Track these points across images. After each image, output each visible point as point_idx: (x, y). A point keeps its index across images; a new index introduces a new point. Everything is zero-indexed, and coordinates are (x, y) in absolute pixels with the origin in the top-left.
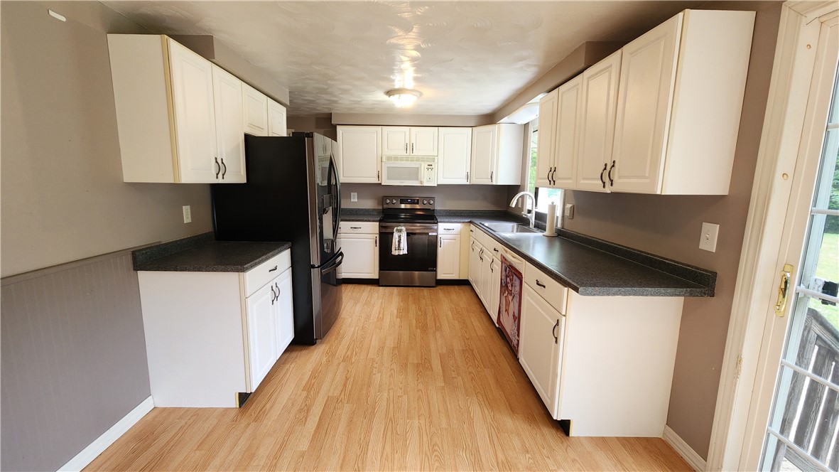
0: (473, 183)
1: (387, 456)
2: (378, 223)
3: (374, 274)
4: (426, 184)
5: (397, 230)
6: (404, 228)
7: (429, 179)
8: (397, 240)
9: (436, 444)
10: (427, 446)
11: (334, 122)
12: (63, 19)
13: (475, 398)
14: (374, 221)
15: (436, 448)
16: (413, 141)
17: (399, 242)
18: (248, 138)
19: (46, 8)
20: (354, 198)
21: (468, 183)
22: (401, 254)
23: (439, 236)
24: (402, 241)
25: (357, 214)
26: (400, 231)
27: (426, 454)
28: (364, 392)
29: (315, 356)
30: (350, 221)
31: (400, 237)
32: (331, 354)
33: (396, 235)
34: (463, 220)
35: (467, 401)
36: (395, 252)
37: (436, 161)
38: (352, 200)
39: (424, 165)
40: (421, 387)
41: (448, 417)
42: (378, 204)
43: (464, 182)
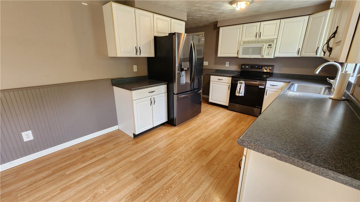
0: (302, 55)
1: (150, 179)
2: (231, 78)
3: (226, 103)
4: (265, 57)
5: (240, 83)
6: (243, 82)
7: (267, 54)
8: (239, 88)
9: (171, 187)
10: (167, 185)
11: (218, 26)
12: (87, 4)
13: (213, 179)
14: (229, 77)
15: (170, 189)
16: (261, 31)
17: (240, 89)
18: (156, 38)
19: (81, 2)
20: (227, 65)
21: (299, 56)
22: (240, 95)
23: (266, 89)
24: (241, 89)
25: (227, 73)
26: (241, 83)
27: (163, 188)
28: (171, 151)
29: (171, 130)
30: (218, 76)
31: (241, 86)
32: (176, 132)
33: (239, 85)
34: (286, 81)
35: (207, 178)
36: (237, 94)
37: (275, 42)
38: (226, 66)
39: (266, 45)
40: (194, 161)
41: (189, 180)
42: (239, 68)
43: (295, 55)
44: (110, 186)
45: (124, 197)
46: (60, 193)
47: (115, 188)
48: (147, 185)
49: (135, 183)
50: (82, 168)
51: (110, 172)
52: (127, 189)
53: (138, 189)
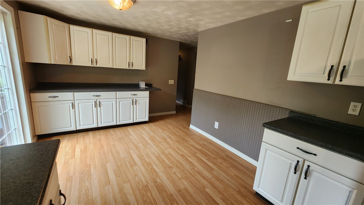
44: (177, 174)
45: (163, 182)
46: (180, 154)
47: (173, 177)
48: (167, 197)
49: (173, 189)
50: (201, 159)
51: (193, 174)
52: (169, 183)
53: (165, 191)
